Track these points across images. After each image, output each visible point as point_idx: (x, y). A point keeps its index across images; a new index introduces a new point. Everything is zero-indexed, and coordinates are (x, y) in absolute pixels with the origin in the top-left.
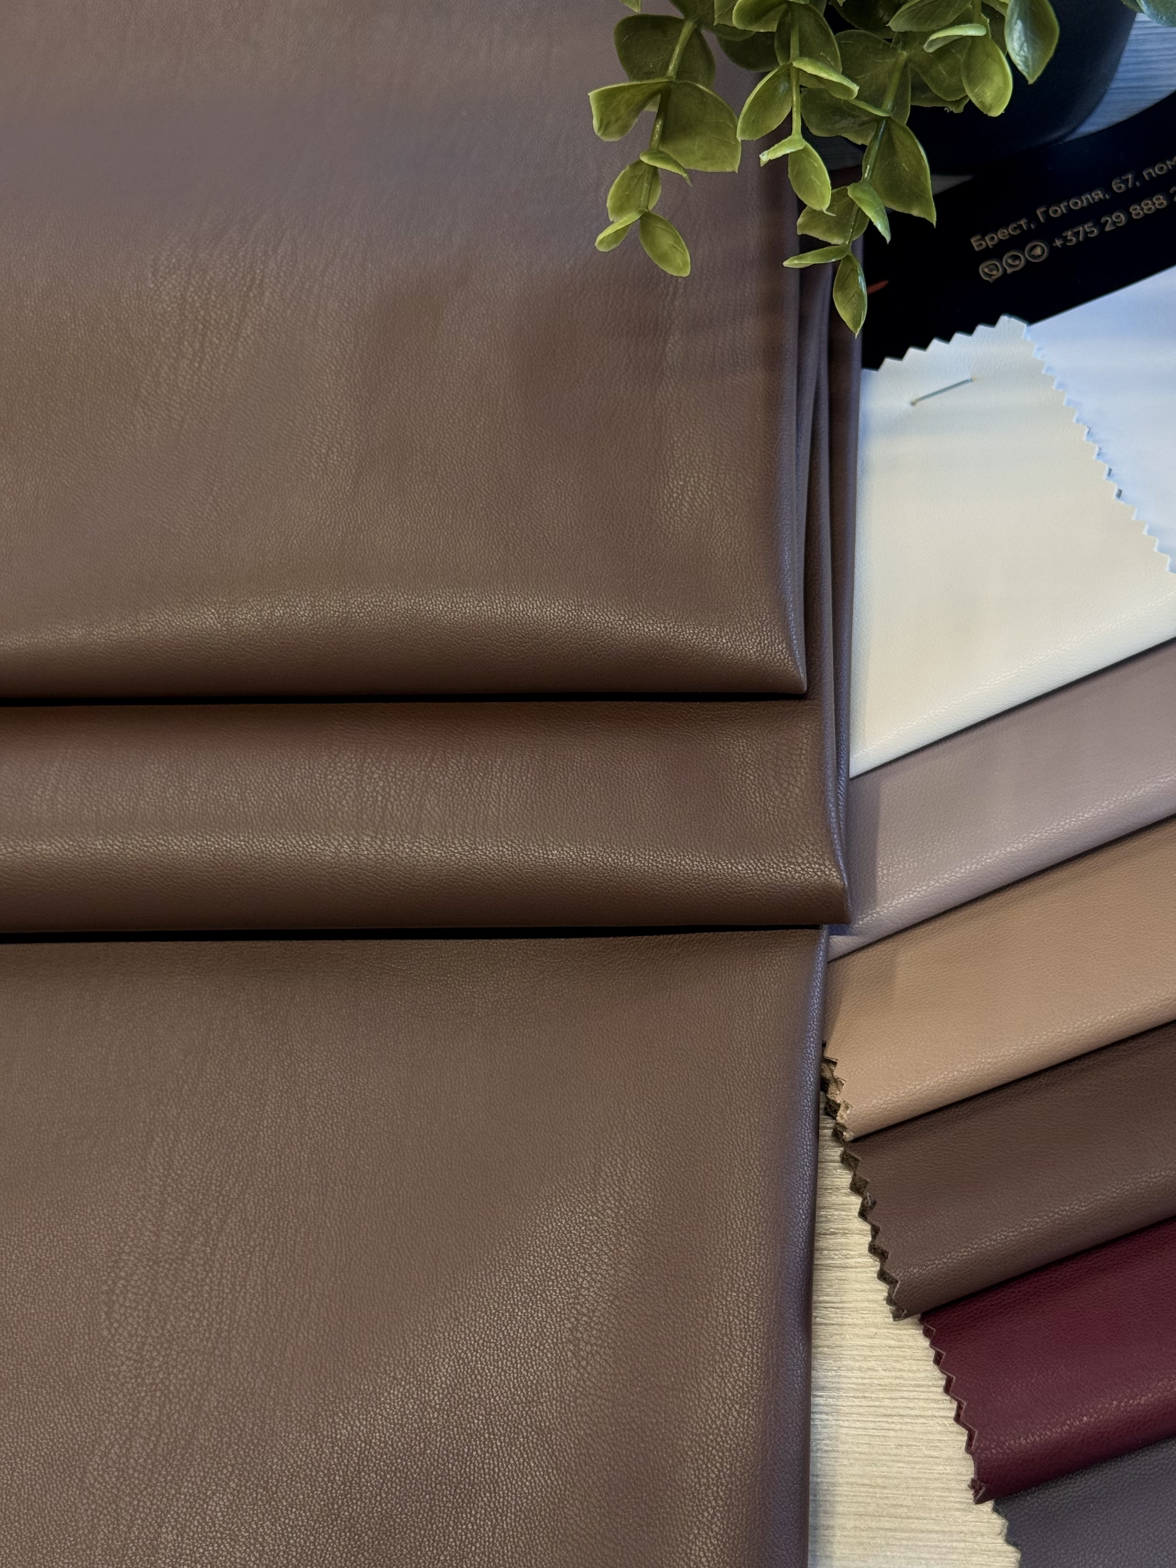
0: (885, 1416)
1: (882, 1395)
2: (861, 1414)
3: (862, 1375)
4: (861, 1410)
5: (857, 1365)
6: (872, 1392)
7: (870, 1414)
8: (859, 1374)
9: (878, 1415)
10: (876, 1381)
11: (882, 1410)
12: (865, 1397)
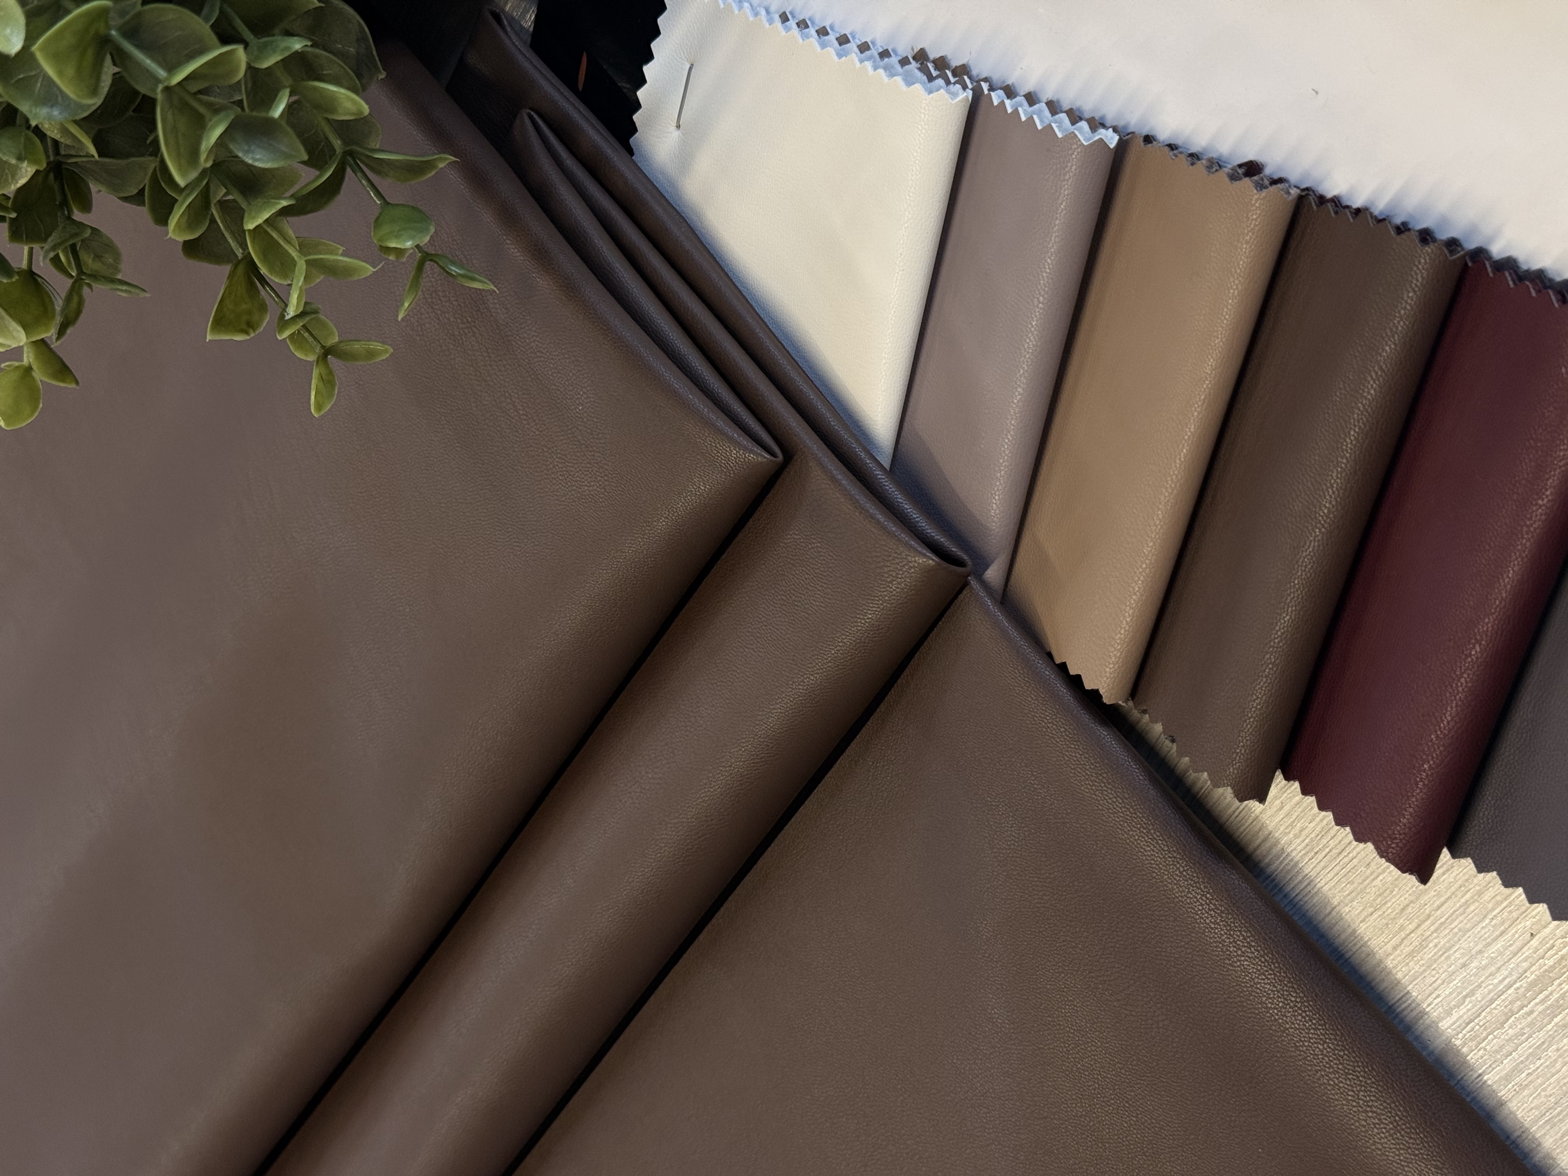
0: (1340, 853)
1: (1324, 841)
2: (1325, 867)
3: (1301, 839)
4: (1322, 864)
5: (1291, 835)
6: (1318, 845)
7: (1330, 862)
8: (1298, 841)
9: (1335, 858)
10: (1313, 835)
11: (1335, 851)
12: (1316, 853)
